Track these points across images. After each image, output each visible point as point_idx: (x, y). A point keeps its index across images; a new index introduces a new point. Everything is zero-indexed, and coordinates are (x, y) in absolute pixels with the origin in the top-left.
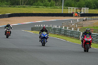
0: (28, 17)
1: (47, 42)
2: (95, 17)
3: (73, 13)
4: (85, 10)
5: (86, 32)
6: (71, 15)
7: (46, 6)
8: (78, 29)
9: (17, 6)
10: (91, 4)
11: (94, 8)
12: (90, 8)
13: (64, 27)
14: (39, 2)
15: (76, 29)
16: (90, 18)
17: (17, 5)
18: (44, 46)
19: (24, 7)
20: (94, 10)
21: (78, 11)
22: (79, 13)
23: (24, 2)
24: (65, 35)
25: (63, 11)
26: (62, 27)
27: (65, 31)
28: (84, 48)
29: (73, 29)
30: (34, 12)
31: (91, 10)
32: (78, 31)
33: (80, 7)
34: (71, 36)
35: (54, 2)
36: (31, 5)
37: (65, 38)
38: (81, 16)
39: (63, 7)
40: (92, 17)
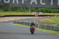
2: (45, 17)
6: (34, 16)
8: (37, 23)
10: (44, 10)
11: (45, 13)
12: (43, 12)
13: (30, 22)
14: (18, 9)
21: (37, 14)
25: (30, 14)
29: (35, 22)
33: (38, 12)
35: (26, 9)
38: (39, 16)
39: (30, 12)
40: (44, 17)
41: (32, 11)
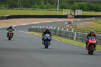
0: (26, 19)
1: (50, 44)
2: (88, 19)
3: (68, 15)
4: (79, 12)
5: (90, 34)
6: (66, 17)
7: (42, 8)
8: (73, 30)
9: (15, 9)
10: (85, 6)
11: (88, 11)
12: (84, 10)
13: (59, 28)
14: (36, 5)
15: (71, 30)
16: (83, 19)
17: (15, 7)
18: (47, 48)
19: (22, 10)
20: (87, 12)
21: (73, 13)
22: (73, 14)
23: (22, 5)
24: (60, 35)
25: (58, 13)
26: (57, 28)
27: (60, 32)
28: (89, 50)
29: (67, 30)
30: (31, 14)
31: (84, 12)
32: (72, 31)
34: (66, 37)
35: (50, 5)
36: (29, 7)
37: (60, 38)
38: (75, 18)
39: (58, 9)
40: (86, 19)
41: (62, 7)
